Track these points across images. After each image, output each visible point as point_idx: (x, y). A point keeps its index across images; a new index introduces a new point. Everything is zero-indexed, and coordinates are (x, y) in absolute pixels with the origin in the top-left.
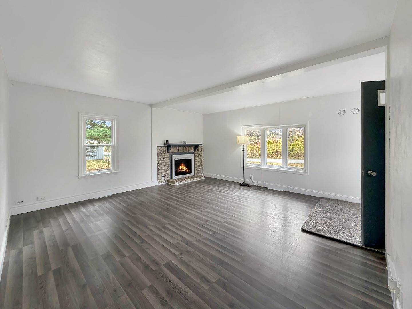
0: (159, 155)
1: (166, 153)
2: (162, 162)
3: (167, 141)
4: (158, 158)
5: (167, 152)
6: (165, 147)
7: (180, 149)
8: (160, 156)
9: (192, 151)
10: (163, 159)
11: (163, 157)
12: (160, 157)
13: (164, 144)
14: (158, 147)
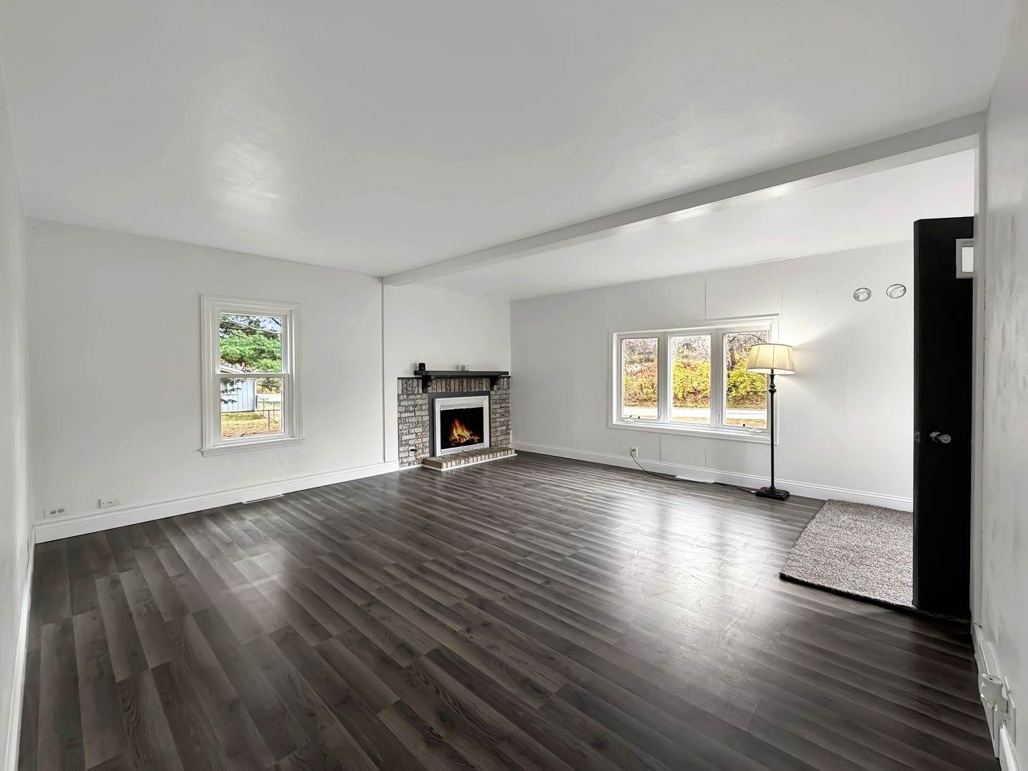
0: (401, 398)
1: (418, 394)
2: (409, 414)
3: (422, 366)
4: (399, 406)
5: (421, 391)
6: (416, 378)
7: (454, 385)
8: (404, 400)
9: (484, 389)
10: (411, 409)
11: (412, 403)
12: (403, 403)
13: (415, 373)
14: (399, 379)
